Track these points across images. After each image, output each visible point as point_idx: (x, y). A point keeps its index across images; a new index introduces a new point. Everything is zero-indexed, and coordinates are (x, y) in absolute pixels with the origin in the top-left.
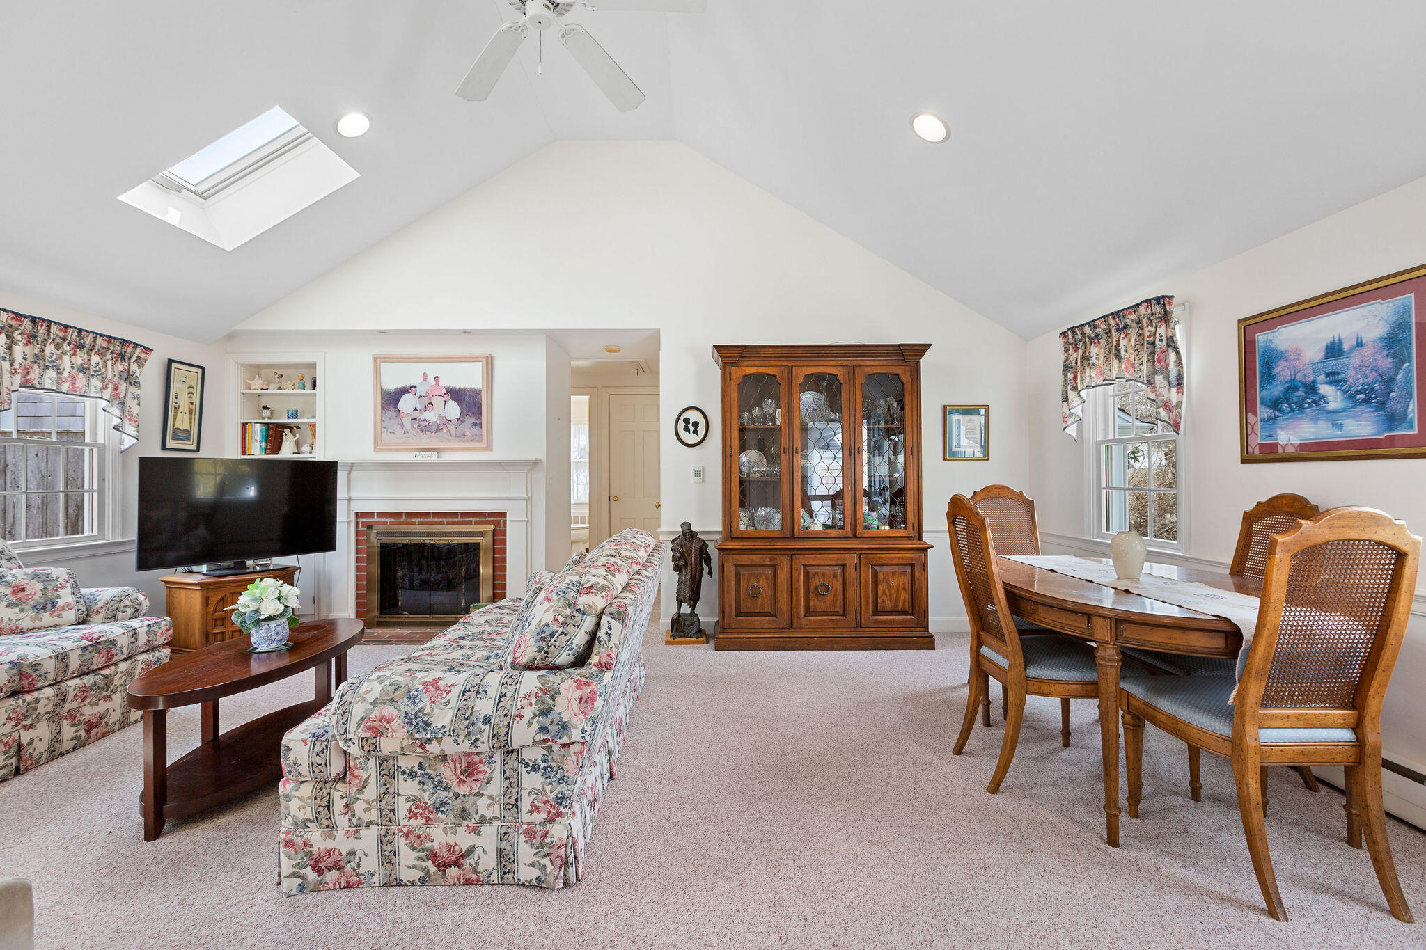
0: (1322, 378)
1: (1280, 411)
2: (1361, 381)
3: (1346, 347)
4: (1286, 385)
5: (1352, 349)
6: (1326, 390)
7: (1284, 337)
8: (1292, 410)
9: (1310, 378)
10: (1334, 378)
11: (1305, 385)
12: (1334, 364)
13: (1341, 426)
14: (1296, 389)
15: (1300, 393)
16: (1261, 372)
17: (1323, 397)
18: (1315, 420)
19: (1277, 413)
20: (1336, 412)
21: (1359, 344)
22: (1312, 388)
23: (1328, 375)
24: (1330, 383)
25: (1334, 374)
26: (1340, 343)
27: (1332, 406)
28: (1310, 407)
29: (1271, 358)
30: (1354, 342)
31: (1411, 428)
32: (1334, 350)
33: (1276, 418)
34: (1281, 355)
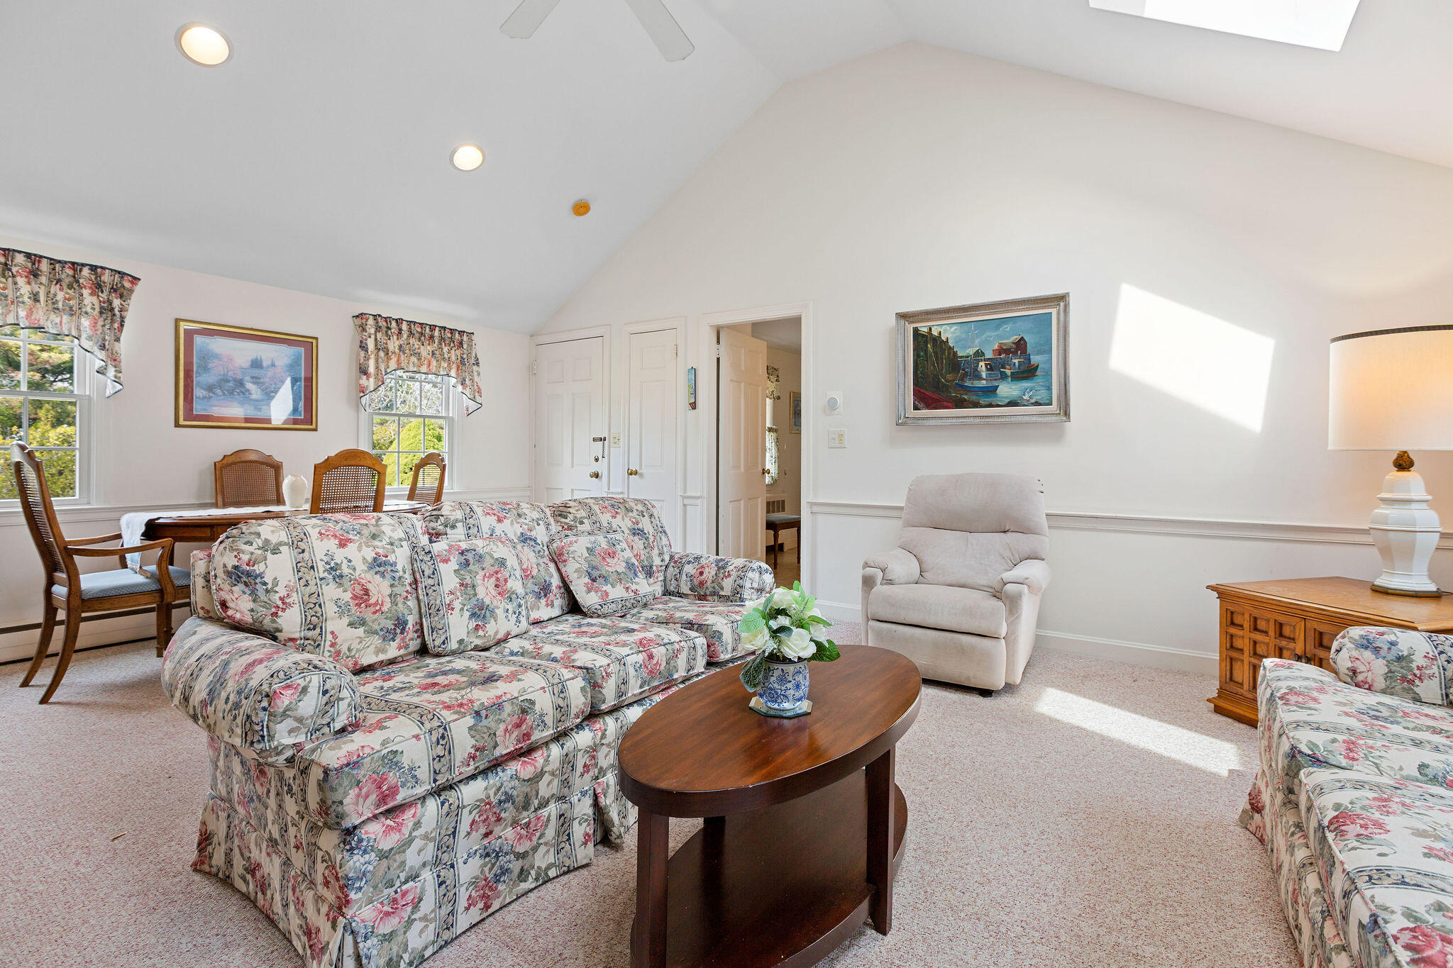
0: (248, 378)
1: (214, 393)
2: (273, 386)
3: (265, 364)
4: (220, 377)
5: (268, 367)
6: (250, 386)
7: (219, 345)
8: (224, 394)
9: (240, 376)
10: (255, 379)
11: (235, 380)
12: (256, 372)
13: (260, 410)
14: (228, 381)
15: (231, 384)
16: (197, 363)
17: (248, 390)
18: (242, 404)
19: (211, 394)
20: (256, 400)
21: (273, 365)
22: (240, 383)
23: (252, 378)
24: (254, 383)
25: (256, 378)
26: (261, 361)
27: (254, 397)
28: (239, 395)
29: (207, 357)
30: (270, 363)
31: (301, 415)
32: (256, 364)
33: (210, 398)
34: (217, 357)
